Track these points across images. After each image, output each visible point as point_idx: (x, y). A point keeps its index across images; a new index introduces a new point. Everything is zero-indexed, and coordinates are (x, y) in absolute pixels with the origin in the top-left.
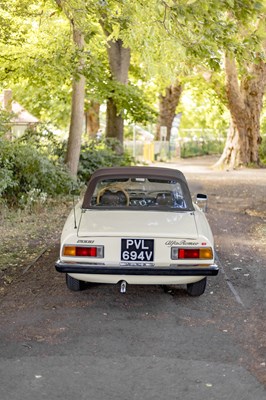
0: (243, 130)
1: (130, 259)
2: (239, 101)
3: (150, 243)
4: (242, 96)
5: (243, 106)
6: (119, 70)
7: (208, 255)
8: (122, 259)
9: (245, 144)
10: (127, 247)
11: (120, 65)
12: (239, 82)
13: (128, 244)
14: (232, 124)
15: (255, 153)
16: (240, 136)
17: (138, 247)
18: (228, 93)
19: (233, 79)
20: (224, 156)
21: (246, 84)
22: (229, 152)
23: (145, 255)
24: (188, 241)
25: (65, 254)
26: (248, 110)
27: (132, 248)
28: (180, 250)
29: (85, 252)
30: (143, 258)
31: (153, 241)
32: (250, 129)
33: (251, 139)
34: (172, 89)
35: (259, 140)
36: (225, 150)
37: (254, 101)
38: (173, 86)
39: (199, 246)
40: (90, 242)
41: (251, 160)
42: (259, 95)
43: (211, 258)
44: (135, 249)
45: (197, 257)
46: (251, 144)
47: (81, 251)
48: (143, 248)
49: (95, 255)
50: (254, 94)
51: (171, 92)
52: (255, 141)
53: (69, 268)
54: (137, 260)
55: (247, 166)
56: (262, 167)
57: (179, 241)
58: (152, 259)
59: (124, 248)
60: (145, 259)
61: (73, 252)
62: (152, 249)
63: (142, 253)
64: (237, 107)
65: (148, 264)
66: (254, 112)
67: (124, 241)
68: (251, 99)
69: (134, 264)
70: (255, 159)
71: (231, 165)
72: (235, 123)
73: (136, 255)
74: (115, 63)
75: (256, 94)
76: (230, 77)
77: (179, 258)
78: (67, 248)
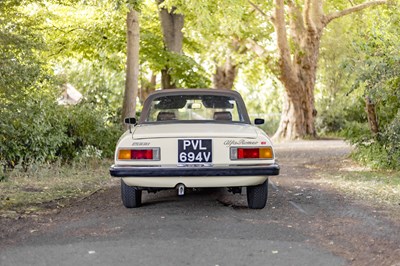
0: (298, 104)
1: (187, 161)
2: (292, 75)
3: (207, 143)
4: (296, 70)
5: (297, 80)
6: (173, 41)
7: (268, 154)
8: (179, 161)
9: (300, 117)
10: (183, 148)
11: (173, 36)
12: (292, 56)
13: (185, 145)
14: (287, 98)
15: (311, 126)
16: (296, 108)
17: (195, 148)
18: (281, 66)
19: (286, 53)
20: (280, 129)
21: (298, 58)
22: (284, 125)
23: (203, 156)
24: (247, 140)
25: (120, 158)
26: (302, 83)
27: (190, 149)
28: (239, 150)
29: (140, 155)
30: (201, 159)
31: (210, 141)
32: (304, 102)
33: (306, 111)
34: (226, 72)
35: (315, 113)
36: (281, 124)
37: (307, 74)
38: (227, 68)
39: (259, 145)
40: (146, 144)
41: (307, 132)
42: (312, 68)
43: (271, 157)
44: (193, 151)
45: (257, 157)
46: (306, 117)
47: (137, 154)
48: (201, 148)
49: (151, 158)
50: (307, 68)
51: (224, 75)
52: (310, 114)
53: (124, 171)
54: (195, 161)
55: (304, 138)
56: (318, 139)
57: (237, 140)
58: (210, 160)
59: (181, 150)
60: (204, 161)
61: (128, 155)
62: (209, 149)
63: (200, 154)
64: (291, 80)
65: (206, 165)
66: (308, 86)
67: (181, 143)
68: (304, 73)
69: (191, 166)
70: (311, 131)
71: (287, 138)
72: (289, 96)
73: (193, 157)
74: (169, 35)
75: (309, 68)
76: (283, 52)
77: (239, 158)
78: (122, 151)
